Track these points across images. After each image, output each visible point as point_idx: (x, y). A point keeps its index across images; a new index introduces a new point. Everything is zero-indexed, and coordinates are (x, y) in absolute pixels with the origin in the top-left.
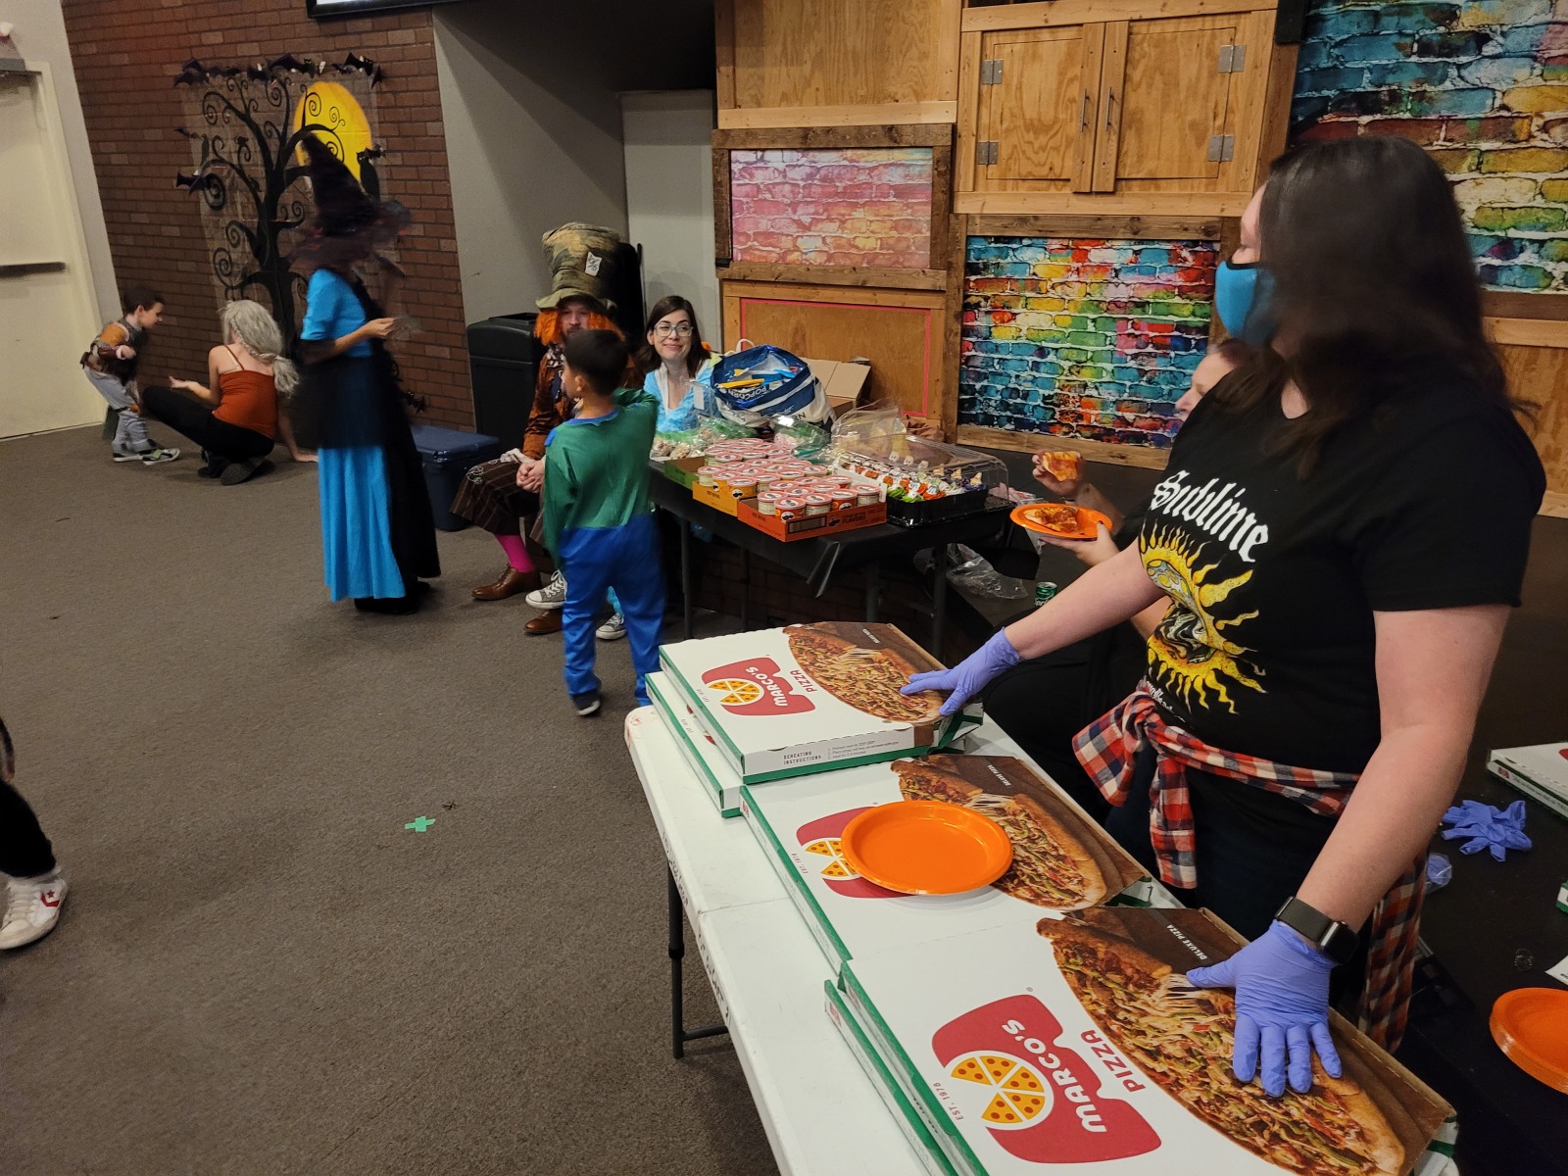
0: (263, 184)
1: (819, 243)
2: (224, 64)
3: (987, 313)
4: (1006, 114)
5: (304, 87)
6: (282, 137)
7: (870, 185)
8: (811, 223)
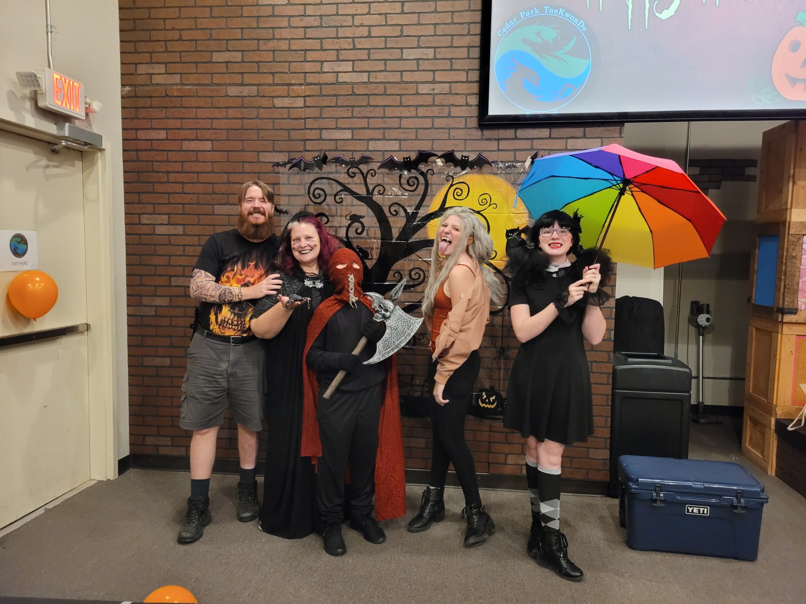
0: (375, 254)
2: (347, 157)
5: (450, 178)
6: (411, 217)
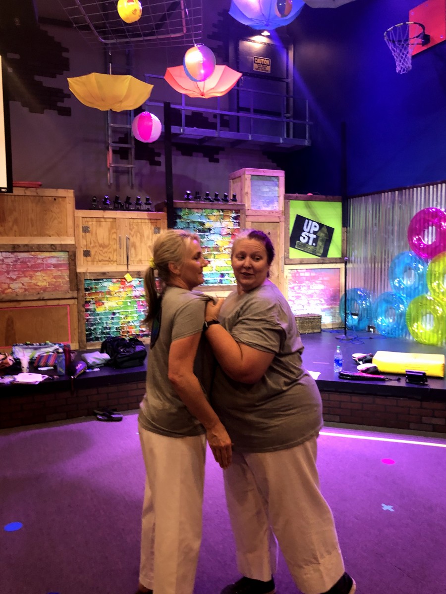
1: (20, 285)
3: (94, 303)
4: (92, 242)
7: (43, 264)
8: (16, 279)
